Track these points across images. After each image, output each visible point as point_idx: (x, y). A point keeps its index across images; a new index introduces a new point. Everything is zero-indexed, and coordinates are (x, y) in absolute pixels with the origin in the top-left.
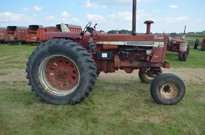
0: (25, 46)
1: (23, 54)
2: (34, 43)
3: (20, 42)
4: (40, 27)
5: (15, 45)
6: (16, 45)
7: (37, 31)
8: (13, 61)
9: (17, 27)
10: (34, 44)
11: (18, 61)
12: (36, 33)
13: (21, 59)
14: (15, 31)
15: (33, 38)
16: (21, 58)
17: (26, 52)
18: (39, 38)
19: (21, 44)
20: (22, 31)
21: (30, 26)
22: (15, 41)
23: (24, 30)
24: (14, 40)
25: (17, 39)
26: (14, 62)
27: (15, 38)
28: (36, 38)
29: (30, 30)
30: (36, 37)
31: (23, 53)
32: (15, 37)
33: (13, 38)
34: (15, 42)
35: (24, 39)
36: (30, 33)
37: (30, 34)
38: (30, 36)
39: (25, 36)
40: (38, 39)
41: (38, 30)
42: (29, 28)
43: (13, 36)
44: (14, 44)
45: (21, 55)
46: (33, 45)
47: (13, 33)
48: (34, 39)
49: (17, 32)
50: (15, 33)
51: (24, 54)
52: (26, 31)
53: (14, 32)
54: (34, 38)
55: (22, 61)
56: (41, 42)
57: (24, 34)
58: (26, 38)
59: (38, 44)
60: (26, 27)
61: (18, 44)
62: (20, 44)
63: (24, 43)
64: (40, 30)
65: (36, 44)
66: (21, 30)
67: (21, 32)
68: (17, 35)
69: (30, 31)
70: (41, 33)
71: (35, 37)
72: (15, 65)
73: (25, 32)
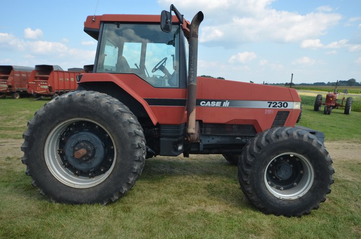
0: (25, 101)
1: (22, 115)
2: (44, 95)
3: (17, 93)
4: (55, 69)
5: (8, 98)
6: (10, 98)
7: (49, 75)
8: (4, 127)
9: (14, 67)
10: (42, 97)
11: (13, 126)
12: (47, 79)
13: (19, 123)
14: (10, 74)
15: (42, 87)
16: (18, 121)
17: (28, 112)
18: (53, 88)
19: (20, 98)
20: (23, 75)
21: (37, 66)
22: (8, 91)
23: (27, 73)
24: (7, 90)
25: (13, 88)
26: (7, 129)
27: (10, 87)
28: (46, 87)
29: (37, 73)
30: (47, 85)
31: (23, 113)
32: (10, 84)
33: (6, 86)
34: (8, 94)
35: (25, 88)
36: (36, 78)
37: (36, 81)
38: (36, 84)
39: (27, 83)
40: (50, 88)
41: (51, 74)
42: (35, 70)
43: (5, 84)
44: (7, 96)
45: (20, 117)
46: (41, 99)
47: (7, 78)
48: (44, 89)
49: (13, 76)
50: (10, 79)
51: (24, 114)
52: (29, 76)
53: (8, 75)
54: (44, 87)
55: (20, 126)
56: (56, 94)
57: (26, 80)
58: (28, 87)
59: (50, 98)
60: (30, 69)
61: (13, 98)
62: (17, 98)
63: (24, 95)
64: (55, 74)
65: (47, 98)
66: (20, 73)
67: (21, 77)
68: (13, 82)
69: (36, 75)
70: (56, 78)
71: (45, 85)
72: (9, 133)
73: (27, 77)
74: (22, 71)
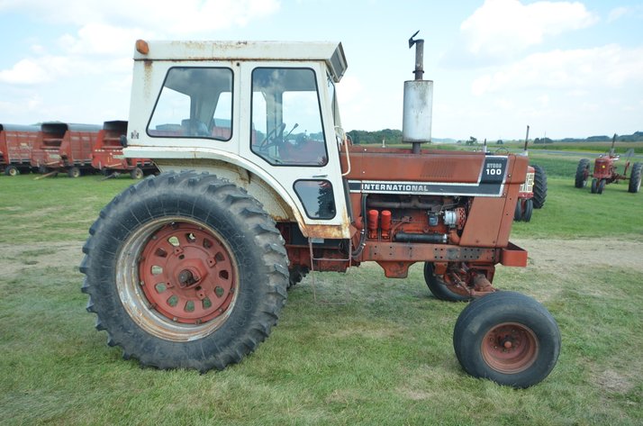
0: (90, 181)
1: (88, 204)
2: (118, 171)
3: (76, 169)
5: (62, 177)
6: (65, 176)
9: (70, 126)
10: (116, 174)
11: (75, 222)
13: (83, 217)
14: (65, 138)
15: (115, 157)
16: (83, 213)
17: (95, 198)
19: (80, 176)
20: (85, 138)
21: (107, 123)
22: (62, 165)
23: (90, 135)
24: (61, 163)
25: (68, 160)
27: (64, 158)
28: (122, 157)
29: (107, 135)
31: (88, 200)
32: (64, 153)
33: (58, 157)
34: (62, 170)
35: (89, 160)
36: (105, 142)
37: (106, 147)
38: (106, 152)
39: (92, 151)
42: (104, 130)
43: (57, 153)
44: (60, 174)
45: (84, 206)
46: (114, 178)
47: (59, 144)
48: (118, 161)
49: (69, 140)
50: (65, 144)
51: (90, 203)
52: (95, 139)
53: (60, 140)
54: (118, 157)
56: (138, 169)
57: (90, 145)
58: (94, 157)
59: (128, 174)
60: (95, 127)
61: (70, 176)
62: (76, 176)
63: (88, 171)
65: (123, 175)
66: (80, 135)
67: (81, 141)
68: (68, 150)
69: (106, 138)
71: (119, 154)
73: (91, 140)
74: (83, 132)
